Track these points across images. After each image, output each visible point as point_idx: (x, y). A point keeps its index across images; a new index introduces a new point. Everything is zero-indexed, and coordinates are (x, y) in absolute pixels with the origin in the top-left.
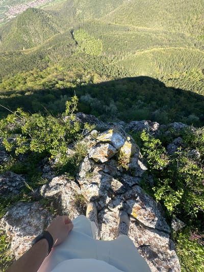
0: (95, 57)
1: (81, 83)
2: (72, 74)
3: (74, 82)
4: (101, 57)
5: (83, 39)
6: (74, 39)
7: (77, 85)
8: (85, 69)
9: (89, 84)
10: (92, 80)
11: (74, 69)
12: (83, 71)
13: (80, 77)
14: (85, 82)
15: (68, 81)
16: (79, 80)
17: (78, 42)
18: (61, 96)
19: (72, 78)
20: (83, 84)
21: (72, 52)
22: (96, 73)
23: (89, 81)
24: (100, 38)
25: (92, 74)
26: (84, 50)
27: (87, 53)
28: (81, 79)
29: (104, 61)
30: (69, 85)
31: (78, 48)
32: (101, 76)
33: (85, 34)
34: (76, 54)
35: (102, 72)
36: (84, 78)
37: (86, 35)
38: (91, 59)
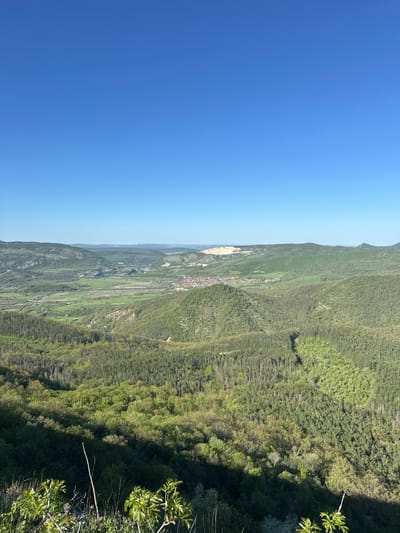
0: (347, 408)
1: (280, 468)
2: (258, 431)
3: (257, 457)
4: (368, 413)
5: (319, 358)
6: (294, 351)
7: (265, 470)
8: (305, 431)
9: (308, 482)
10: (321, 471)
11: (270, 419)
12: (297, 435)
13: (285, 448)
14: (295, 472)
15: (238, 448)
16: (275, 457)
17: (304, 361)
18: (200, 487)
19: (254, 440)
20: (285, 474)
21: (279, 377)
22: (344, 455)
23: (310, 474)
24: (373, 366)
25: (328, 456)
26: (316, 382)
27: (322, 390)
28: (283, 454)
29: (377, 428)
30: (237, 459)
31: (299, 372)
32: (359, 472)
33: (328, 349)
34: (290, 384)
35: (364, 460)
36: (294, 456)
37: (331, 351)
38: (331, 408)
